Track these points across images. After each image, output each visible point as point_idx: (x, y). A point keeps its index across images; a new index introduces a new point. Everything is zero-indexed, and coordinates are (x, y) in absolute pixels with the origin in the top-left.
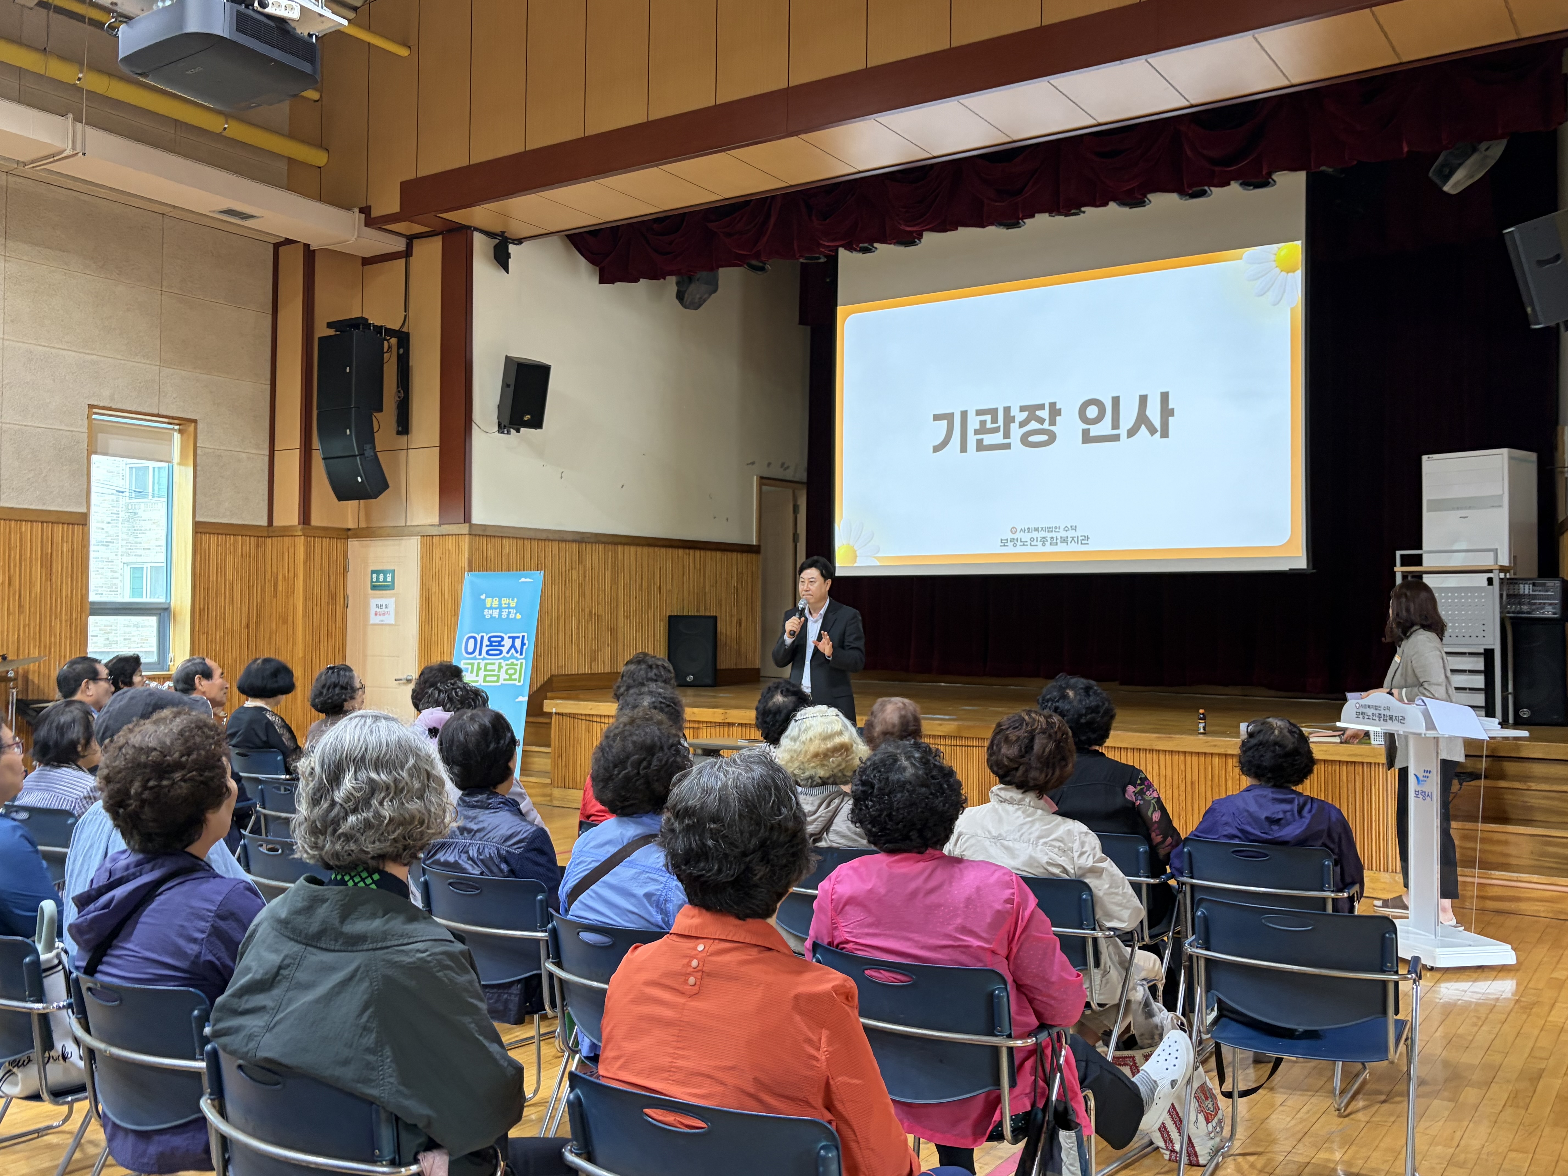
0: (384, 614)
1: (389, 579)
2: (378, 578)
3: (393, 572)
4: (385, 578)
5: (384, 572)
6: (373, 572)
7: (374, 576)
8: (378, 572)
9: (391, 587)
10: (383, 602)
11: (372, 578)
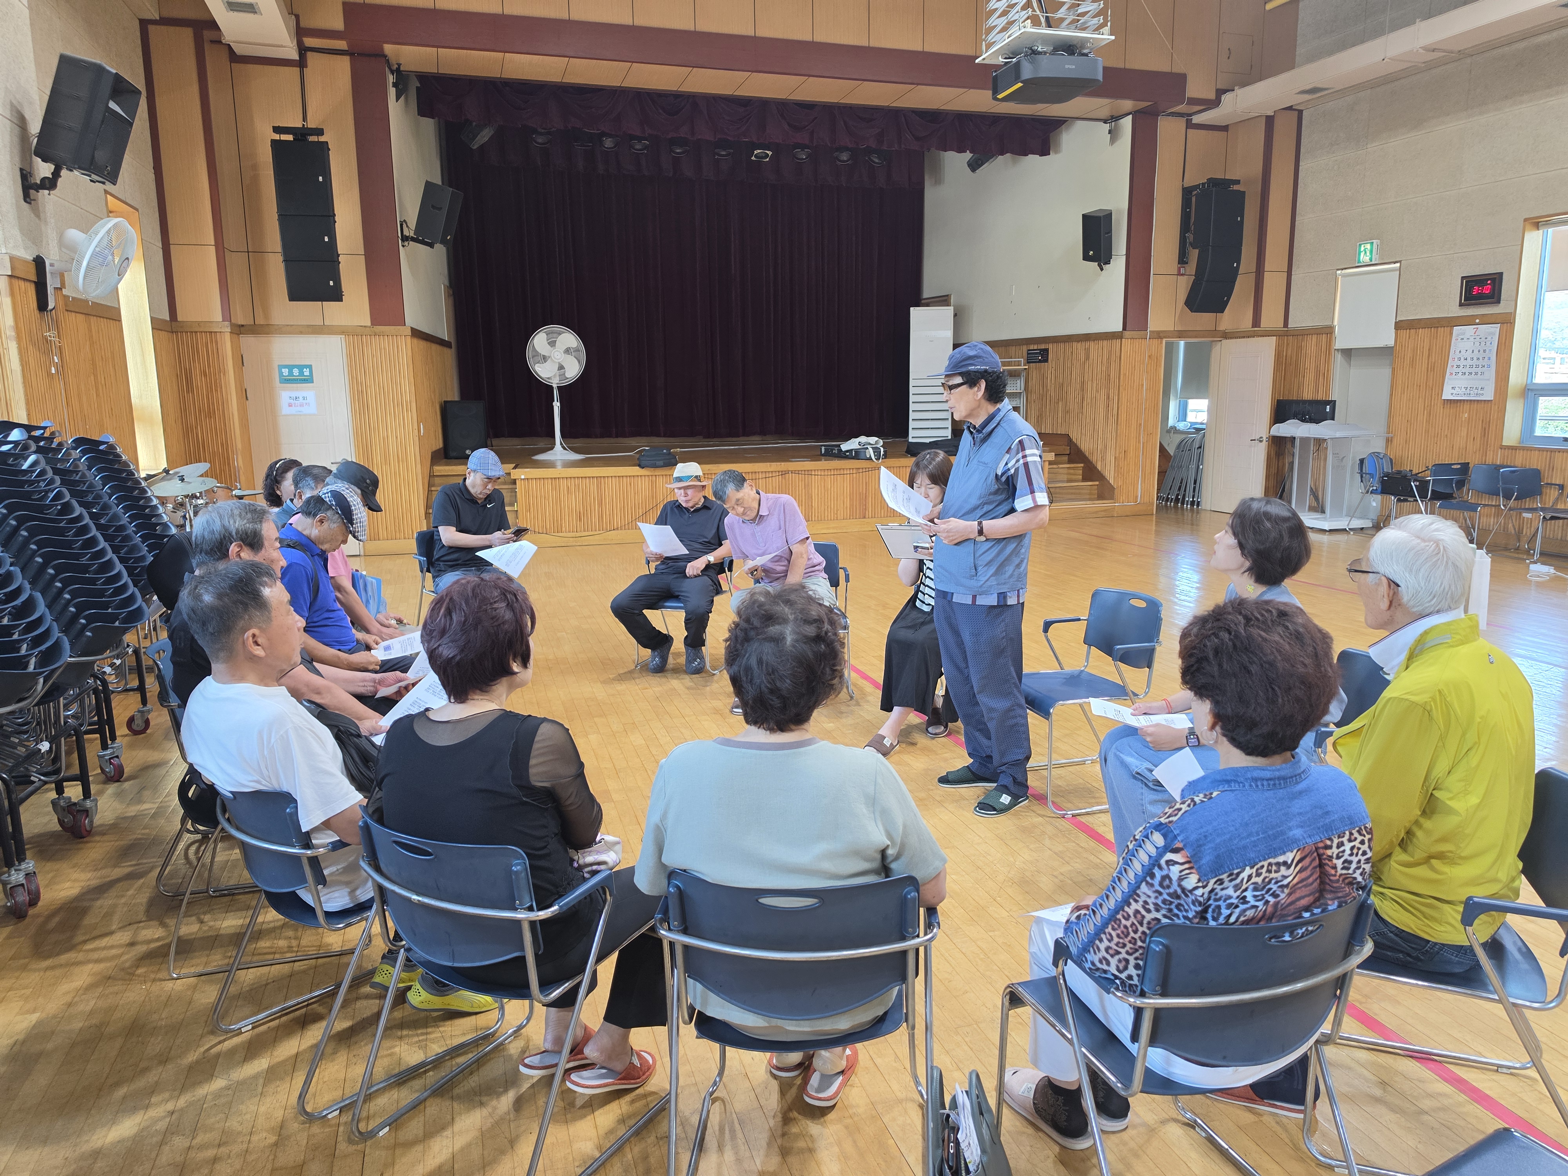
0: (302, 405)
1: (307, 372)
2: (291, 373)
3: (310, 367)
4: (301, 373)
5: (301, 368)
6: (281, 367)
7: (285, 372)
8: (291, 368)
9: (309, 380)
10: (300, 394)
11: (281, 374)
